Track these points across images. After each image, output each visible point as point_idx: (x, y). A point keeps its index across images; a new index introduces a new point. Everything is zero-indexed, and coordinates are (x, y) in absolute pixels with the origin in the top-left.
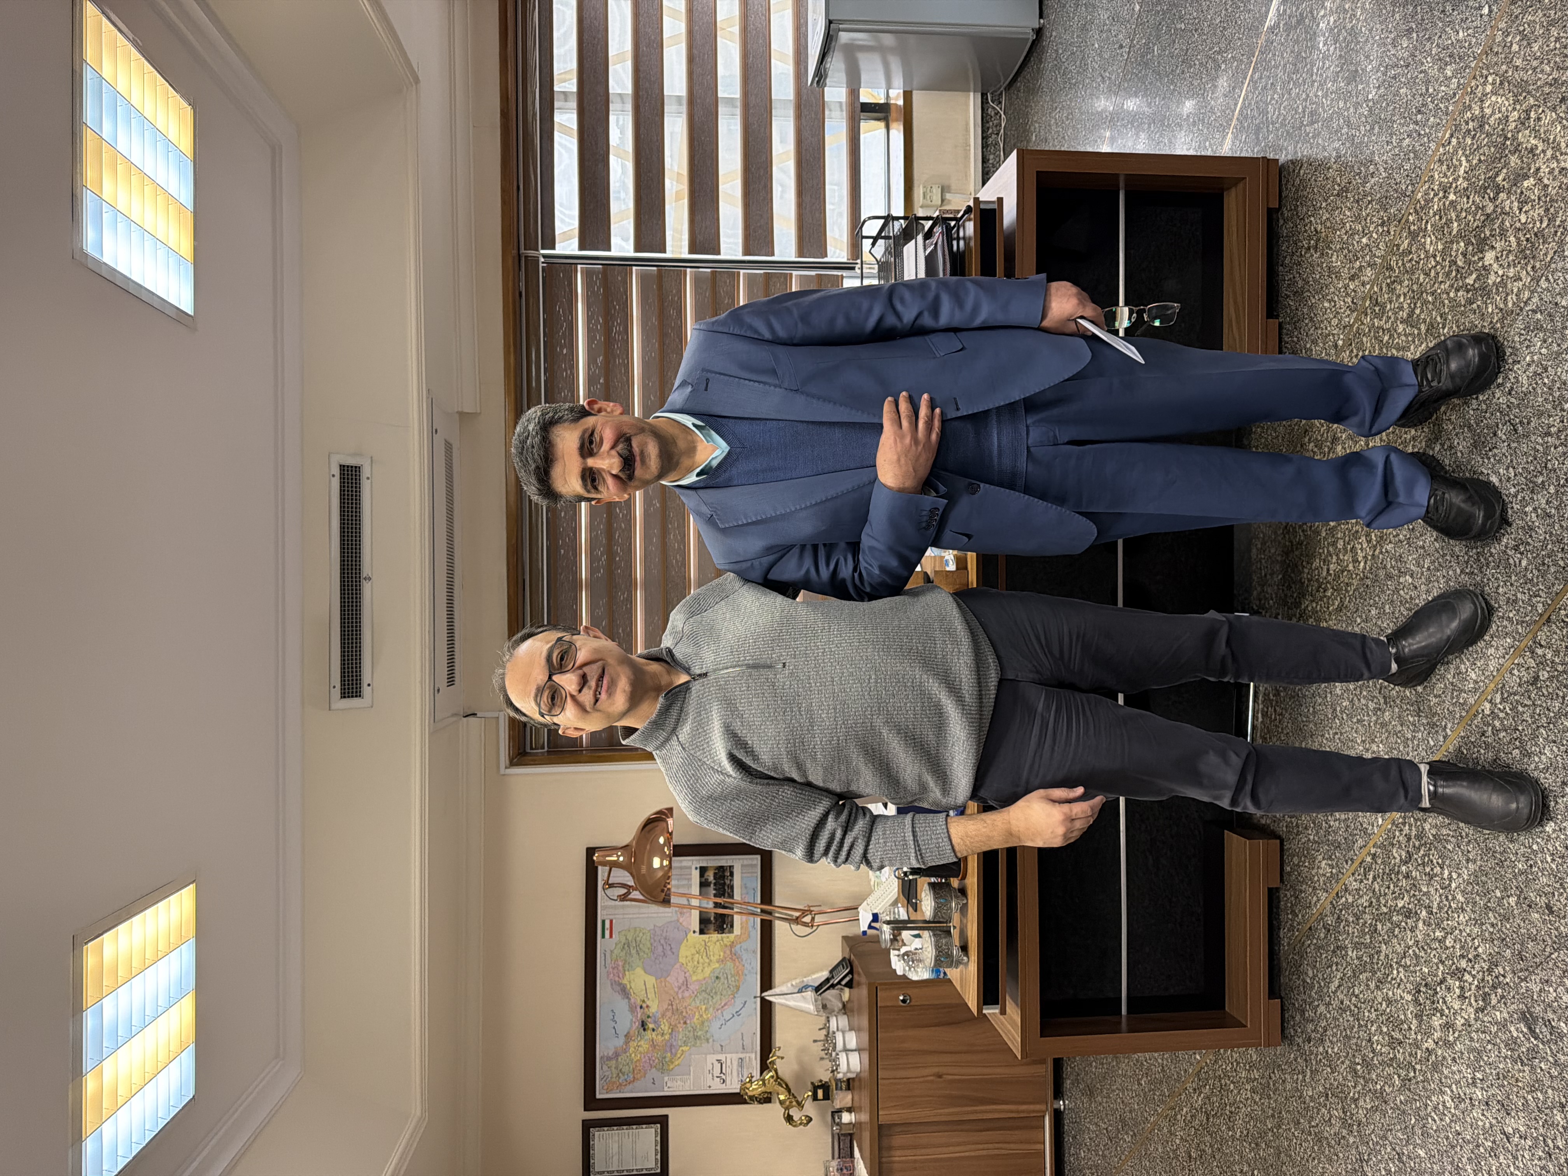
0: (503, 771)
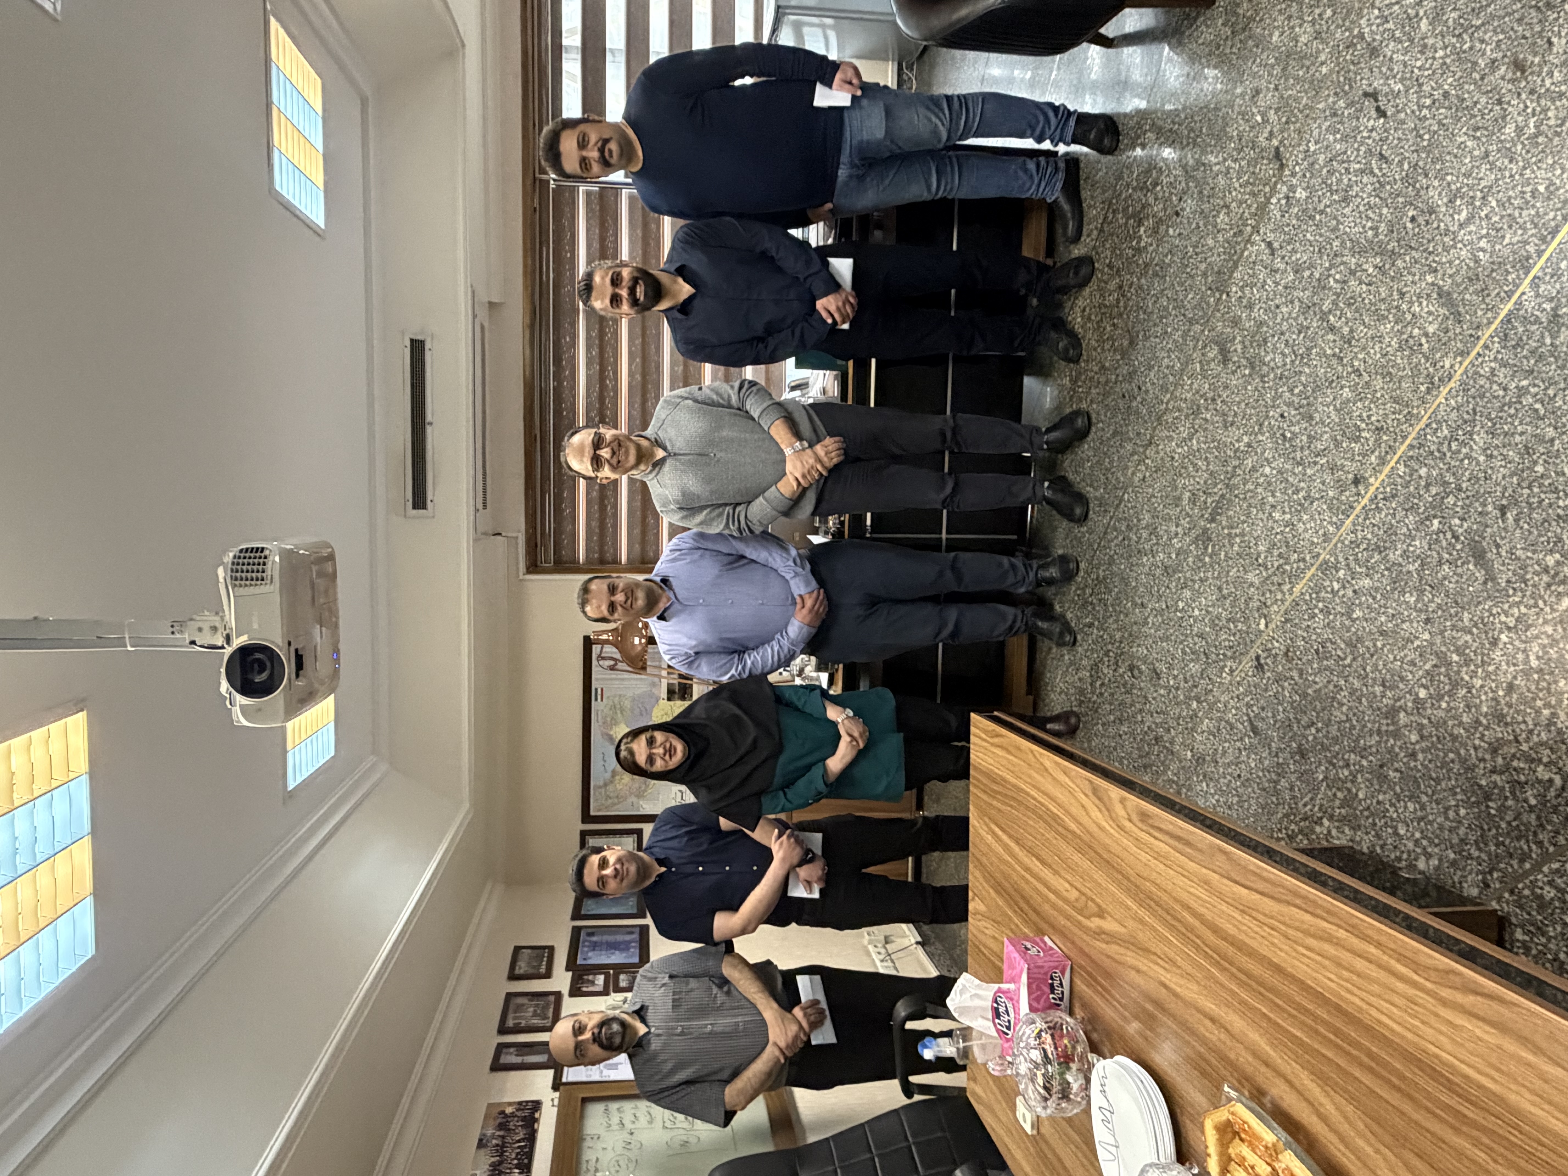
0: (521, 577)
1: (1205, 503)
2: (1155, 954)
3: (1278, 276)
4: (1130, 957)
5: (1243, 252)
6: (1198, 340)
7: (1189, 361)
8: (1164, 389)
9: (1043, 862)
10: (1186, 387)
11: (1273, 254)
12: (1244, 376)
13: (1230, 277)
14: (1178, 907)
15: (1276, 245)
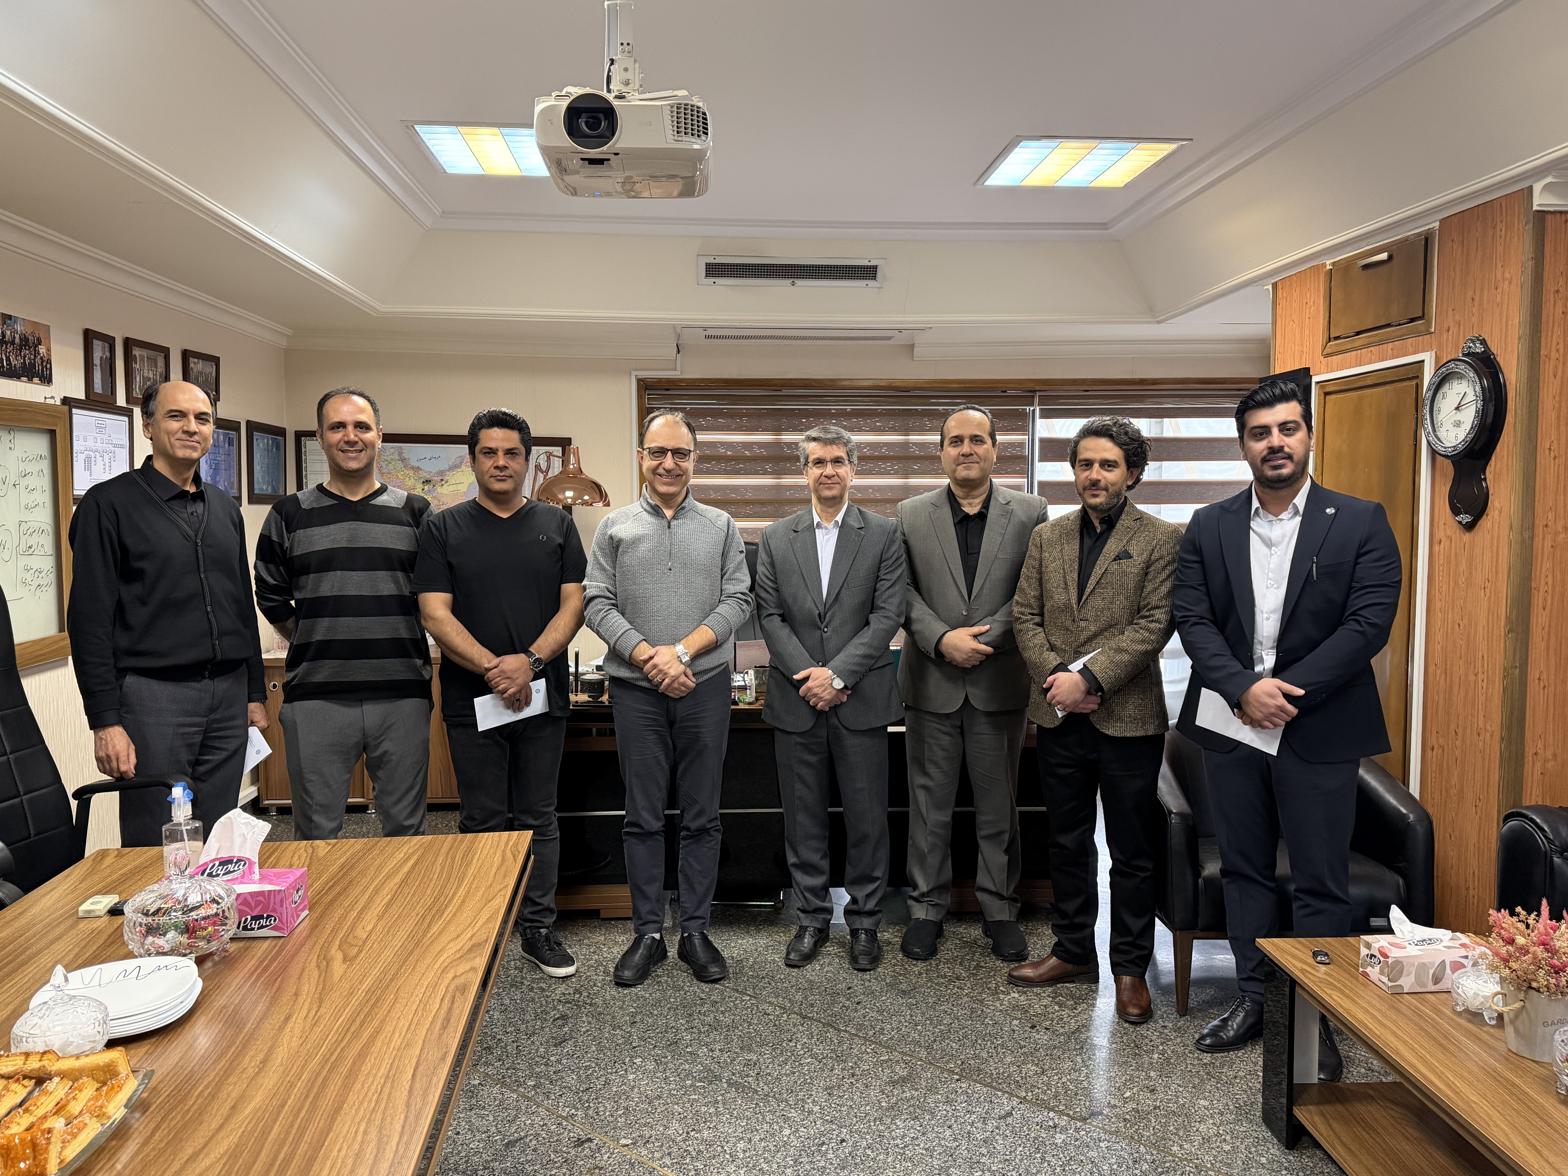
0: (634, 373)
1: (747, 1076)
2: (319, 1007)
3: (980, 1125)
4: (309, 988)
5: (1000, 1090)
6: (910, 1056)
7: (890, 1049)
8: (860, 1027)
9: (389, 905)
10: (863, 1048)
11: (1000, 1119)
12: (880, 1102)
13: (975, 1081)
14: (375, 1023)
15: (1010, 1120)
